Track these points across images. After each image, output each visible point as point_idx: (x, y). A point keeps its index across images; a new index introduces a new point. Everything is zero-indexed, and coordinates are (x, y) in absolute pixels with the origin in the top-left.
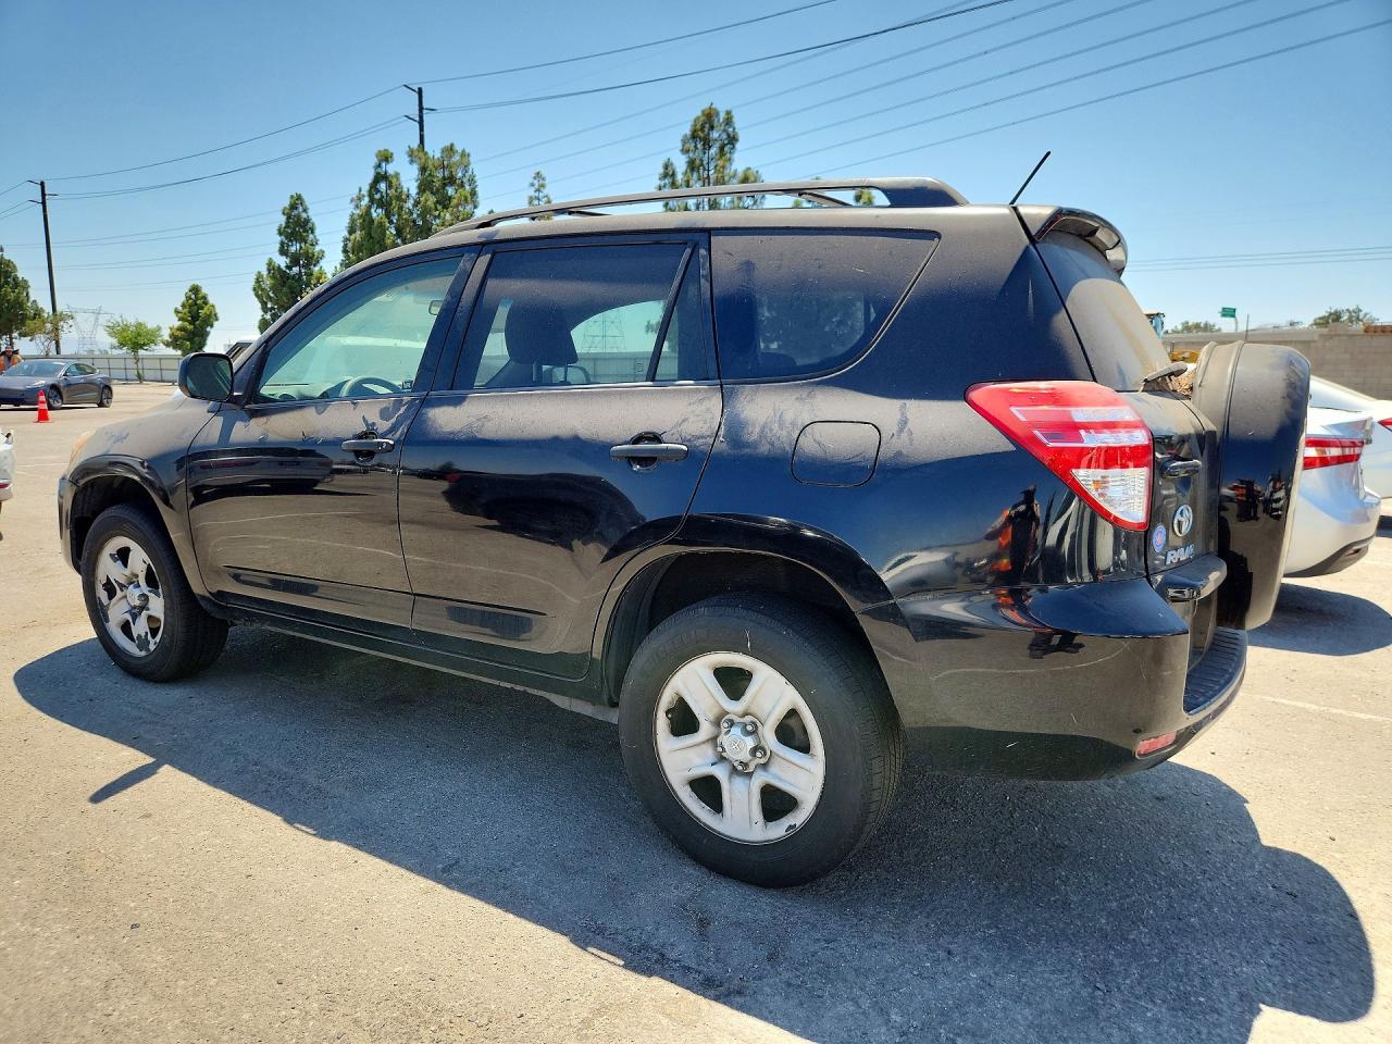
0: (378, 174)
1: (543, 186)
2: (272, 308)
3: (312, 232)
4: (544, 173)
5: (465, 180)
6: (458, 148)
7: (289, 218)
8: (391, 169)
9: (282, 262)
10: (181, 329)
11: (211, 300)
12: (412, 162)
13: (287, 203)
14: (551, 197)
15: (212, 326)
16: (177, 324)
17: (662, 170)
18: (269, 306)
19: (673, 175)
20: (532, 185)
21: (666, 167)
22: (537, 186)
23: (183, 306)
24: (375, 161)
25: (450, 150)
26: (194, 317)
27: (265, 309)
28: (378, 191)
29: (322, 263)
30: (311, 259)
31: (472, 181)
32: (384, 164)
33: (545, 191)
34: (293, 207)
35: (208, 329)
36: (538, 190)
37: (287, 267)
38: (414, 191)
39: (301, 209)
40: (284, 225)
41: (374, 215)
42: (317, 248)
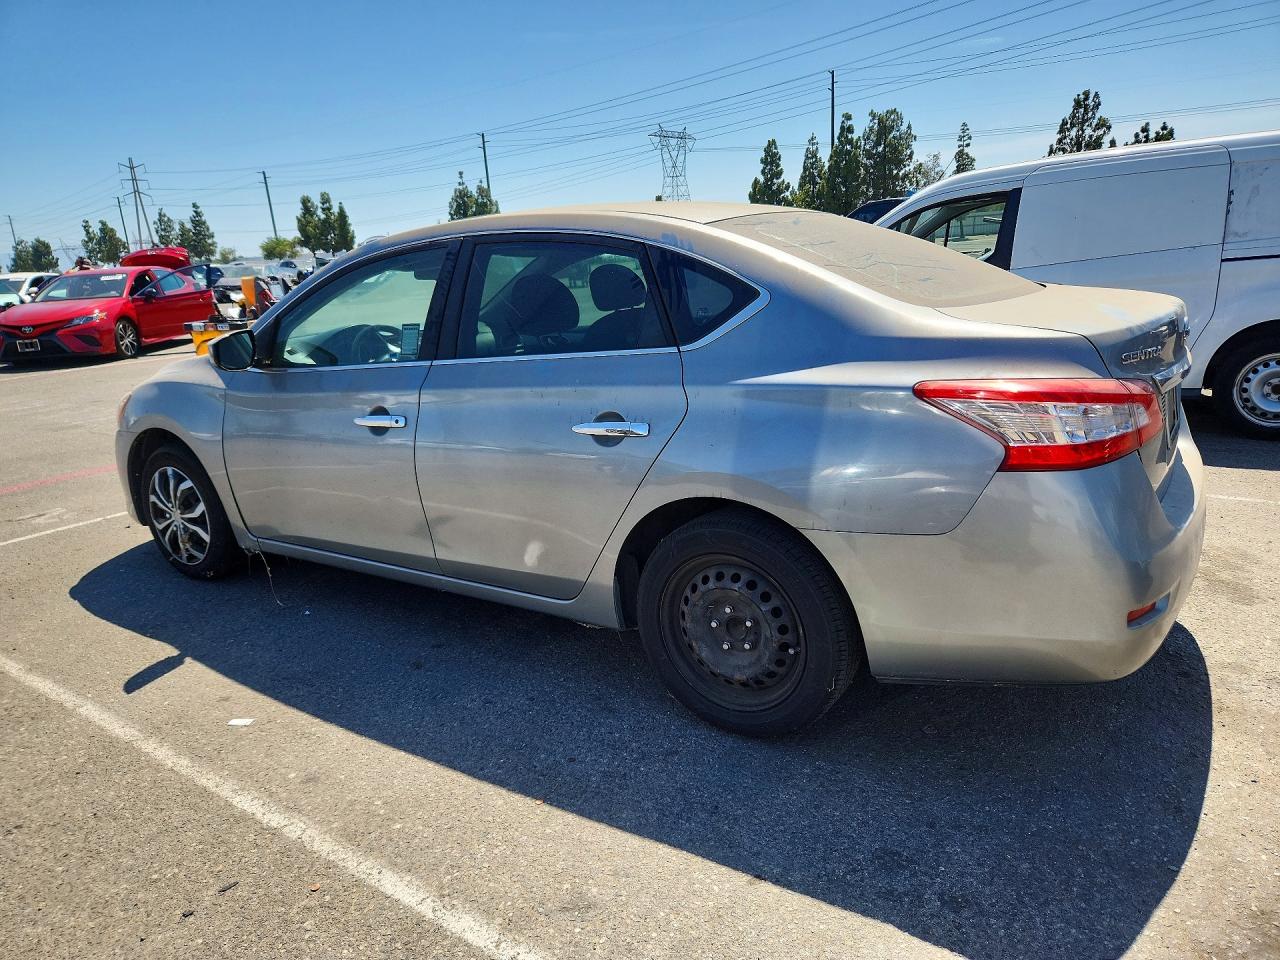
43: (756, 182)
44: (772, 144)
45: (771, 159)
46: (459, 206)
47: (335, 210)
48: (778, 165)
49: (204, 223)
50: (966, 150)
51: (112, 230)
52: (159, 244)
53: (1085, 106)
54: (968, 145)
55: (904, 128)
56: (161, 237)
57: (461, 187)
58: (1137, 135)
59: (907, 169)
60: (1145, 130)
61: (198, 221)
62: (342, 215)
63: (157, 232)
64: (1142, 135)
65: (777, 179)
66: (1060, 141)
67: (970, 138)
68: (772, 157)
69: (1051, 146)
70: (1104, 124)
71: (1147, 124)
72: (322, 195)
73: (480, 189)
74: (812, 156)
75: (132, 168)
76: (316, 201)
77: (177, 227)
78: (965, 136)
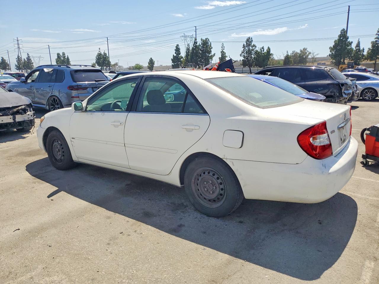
43: (173, 56)
44: (178, 45)
45: (178, 50)
46: (99, 58)
47: (66, 57)
48: (179, 51)
49: (31, 59)
50: (224, 50)
51: (5, 60)
52: (17, 65)
53: (249, 41)
54: (224, 49)
55: (209, 43)
56: (18, 63)
57: (99, 52)
58: (261, 50)
59: (211, 54)
60: (263, 48)
61: (29, 58)
62: (68, 59)
63: (17, 61)
64: (262, 50)
65: (179, 55)
66: (244, 50)
67: (224, 47)
68: (178, 49)
69: (242, 51)
70: (254, 46)
71: (263, 47)
72: (63, 53)
73: (104, 53)
74: (188, 49)
75: (18, 40)
76: (61, 54)
77: (23, 60)
78: (223, 47)
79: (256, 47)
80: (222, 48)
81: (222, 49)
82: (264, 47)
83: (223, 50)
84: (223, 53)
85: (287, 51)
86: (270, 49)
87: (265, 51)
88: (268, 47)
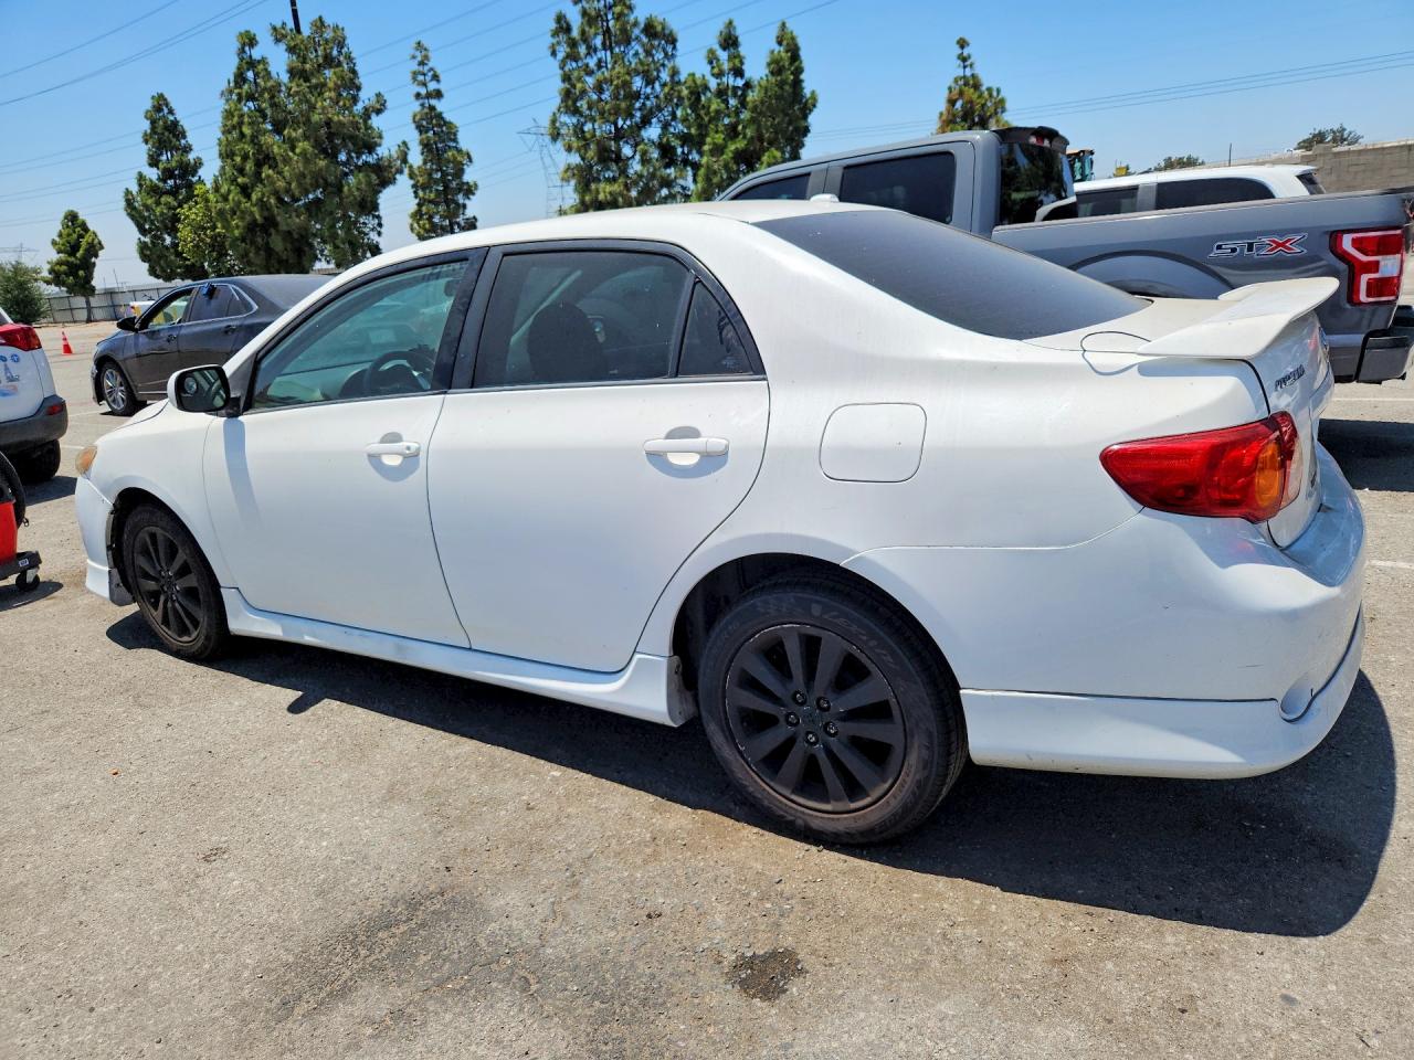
0: (242, 59)
1: (426, 57)
2: (150, 230)
3: (184, 137)
4: (425, 43)
5: (342, 59)
6: (328, 21)
7: (153, 122)
8: (256, 53)
9: (153, 174)
10: (60, 263)
11: (91, 227)
12: (278, 40)
13: (148, 105)
14: (439, 72)
15: (96, 256)
16: (55, 256)
17: (553, 25)
18: (147, 227)
19: (568, 29)
20: (414, 57)
21: (560, 18)
22: (419, 59)
23: (60, 235)
24: (236, 45)
25: (320, 24)
26: (73, 249)
27: (143, 231)
28: (245, 80)
29: (201, 172)
30: (188, 170)
31: (349, 58)
32: (247, 48)
33: (431, 64)
34: (158, 109)
35: (93, 260)
36: (422, 63)
37: (159, 179)
38: (285, 78)
39: (166, 110)
40: (149, 131)
41: (246, 109)
42: (191, 157)
79: (672, 41)
80: (423, 91)
81: (418, 96)
82: (739, 31)
83: (432, 108)
84: (437, 132)
85: (962, 44)
86: (794, 53)
87: (747, 74)
88: (774, 32)
